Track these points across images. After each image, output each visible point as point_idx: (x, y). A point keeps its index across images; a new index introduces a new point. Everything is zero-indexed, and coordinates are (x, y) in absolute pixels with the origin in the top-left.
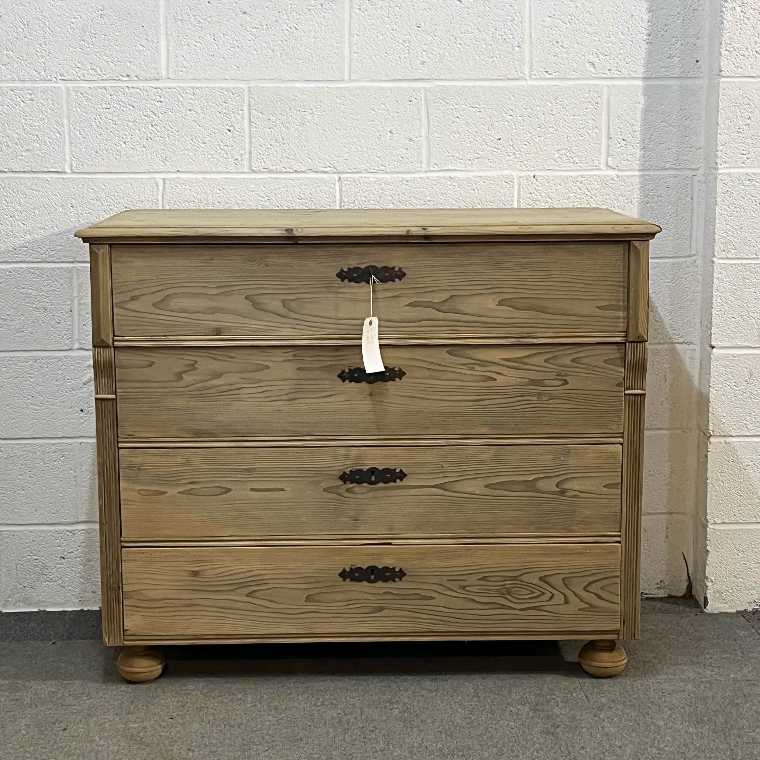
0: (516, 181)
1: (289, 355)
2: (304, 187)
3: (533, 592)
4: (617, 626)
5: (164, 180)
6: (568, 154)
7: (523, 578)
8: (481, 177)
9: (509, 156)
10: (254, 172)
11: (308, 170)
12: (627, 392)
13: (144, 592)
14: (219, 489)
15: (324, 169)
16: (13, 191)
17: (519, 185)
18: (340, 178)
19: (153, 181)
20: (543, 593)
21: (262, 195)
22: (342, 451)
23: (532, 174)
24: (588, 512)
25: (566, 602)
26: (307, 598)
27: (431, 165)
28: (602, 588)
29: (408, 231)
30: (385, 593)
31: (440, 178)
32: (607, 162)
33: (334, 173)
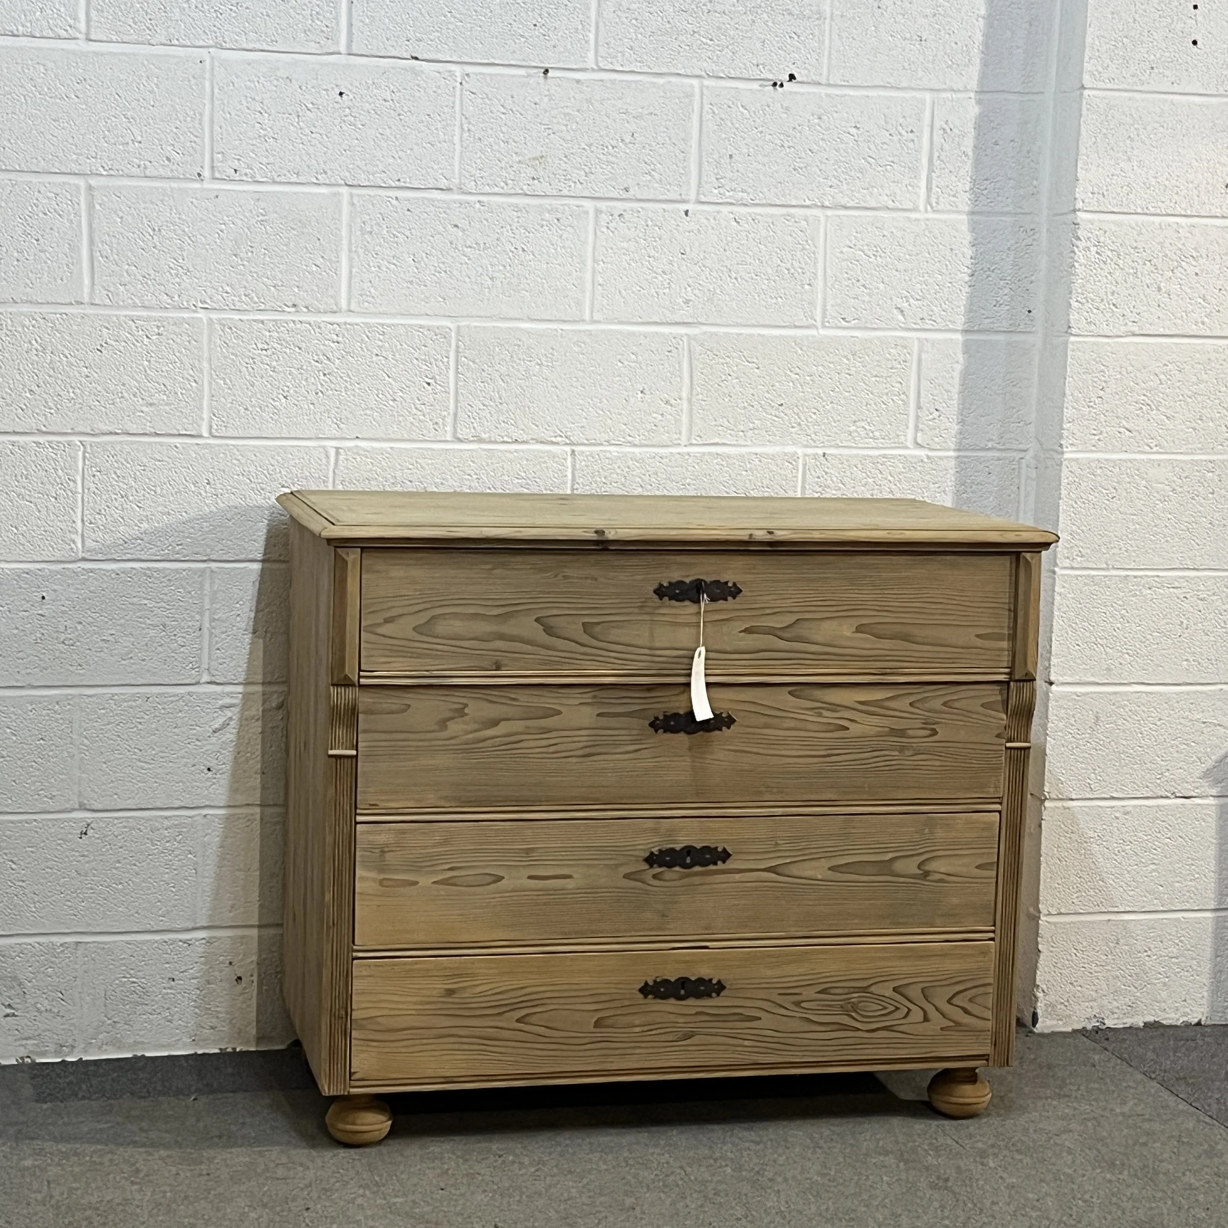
0: (801, 461)
1: (588, 697)
2: (525, 462)
3: (885, 1008)
4: (987, 1049)
5: (337, 449)
6: (867, 427)
7: (873, 989)
8: (756, 454)
9: (793, 427)
10: (460, 440)
11: (532, 439)
12: (1008, 745)
13: (379, 1019)
14: (487, 877)
15: (554, 439)
16: (126, 460)
17: (805, 465)
18: (573, 451)
19: (321, 450)
20: (897, 1008)
21: (468, 472)
22: (650, 823)
23: (820, 452)
24: (955, 901)
25: (926, 1019)
26: (596, 1022)
27: (693, 437)
28: (971, 1000)
29: (751, 535)
30: (697, 1013)
31: (704, 454)
32: (915, 438)
33: (567, 444)
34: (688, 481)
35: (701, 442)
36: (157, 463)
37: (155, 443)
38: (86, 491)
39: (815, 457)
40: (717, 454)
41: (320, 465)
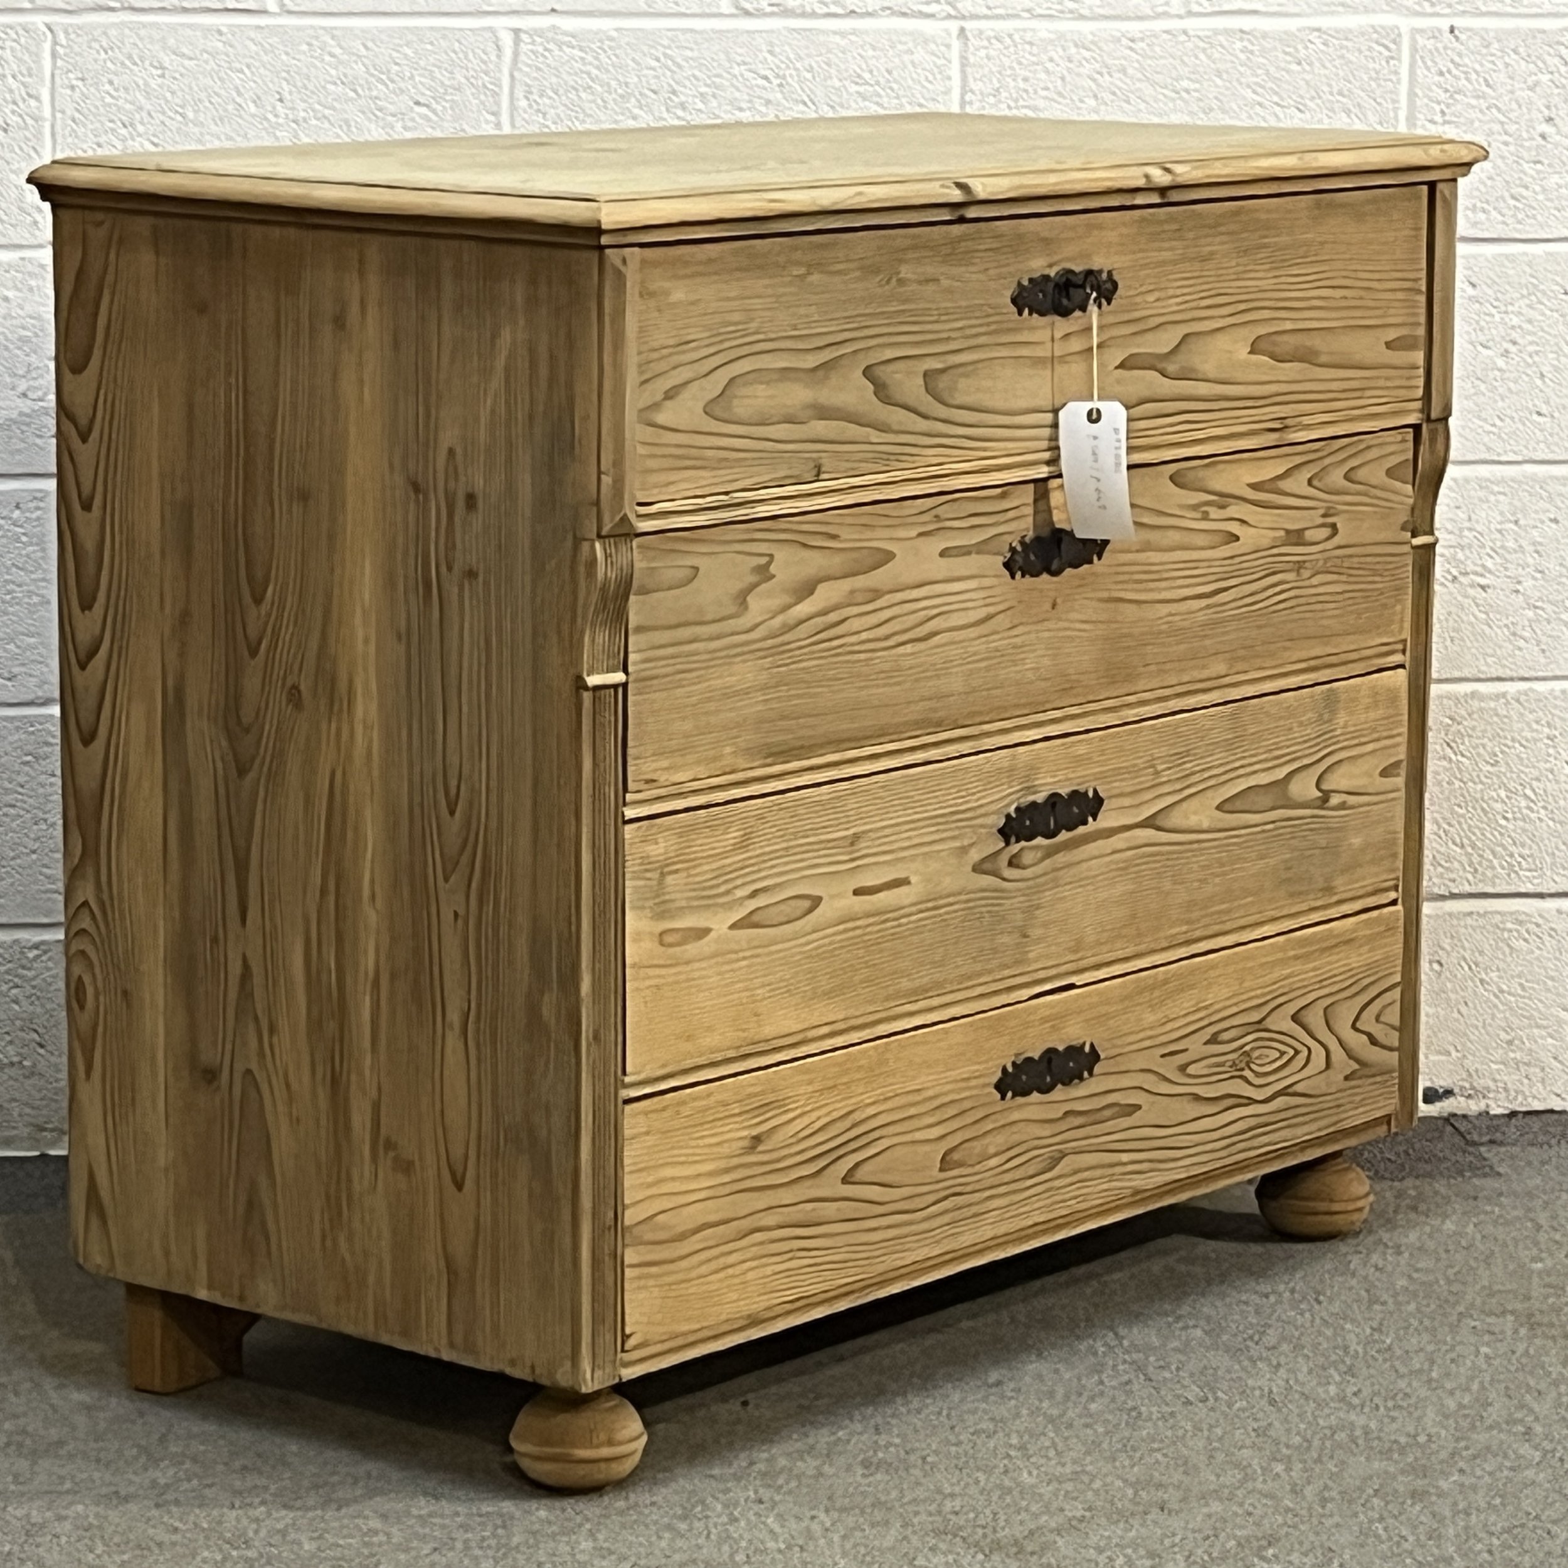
0: (1405, 43)
2: (871, 53)
5: (517, 32)
8: (1318, 30)
10: (746, 13)
15: (925, 9)
16: (130, 57)
17: (1414, 49)
18: (962, 30)
19: (488, 35)
21: (763, 72)
23: (1444, 24)
31: (1216, 32)
33: (949, 17)
34: (1185, 84)
35: (1209, 10)
36: (187, 62)
37: (182, 25)
38: (59, 115)
39: (1435, 34)
40: (1242, 31)
41: (484, 62)
